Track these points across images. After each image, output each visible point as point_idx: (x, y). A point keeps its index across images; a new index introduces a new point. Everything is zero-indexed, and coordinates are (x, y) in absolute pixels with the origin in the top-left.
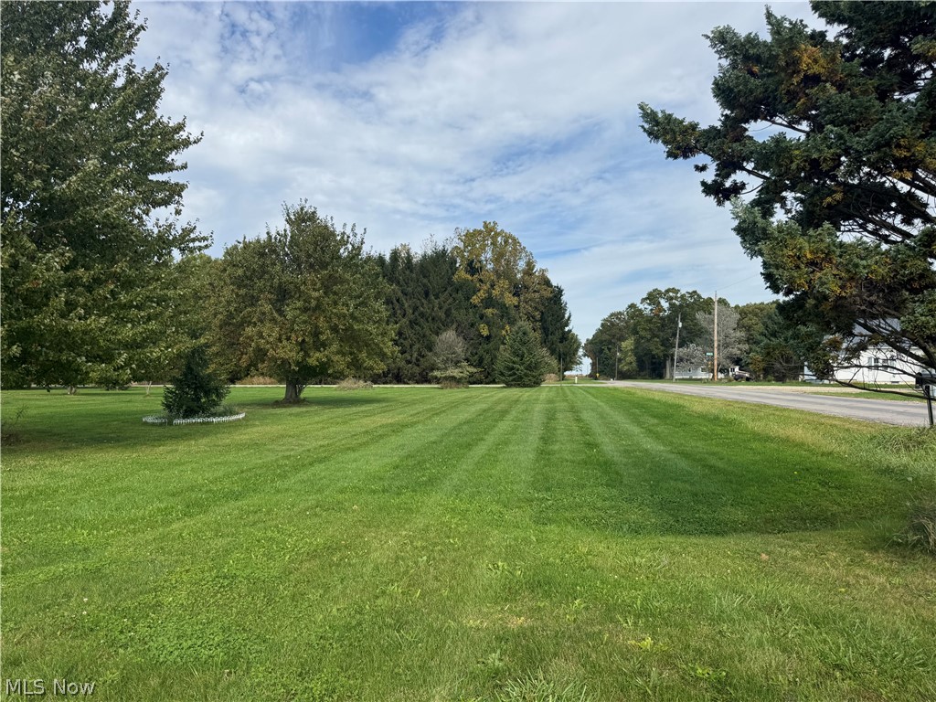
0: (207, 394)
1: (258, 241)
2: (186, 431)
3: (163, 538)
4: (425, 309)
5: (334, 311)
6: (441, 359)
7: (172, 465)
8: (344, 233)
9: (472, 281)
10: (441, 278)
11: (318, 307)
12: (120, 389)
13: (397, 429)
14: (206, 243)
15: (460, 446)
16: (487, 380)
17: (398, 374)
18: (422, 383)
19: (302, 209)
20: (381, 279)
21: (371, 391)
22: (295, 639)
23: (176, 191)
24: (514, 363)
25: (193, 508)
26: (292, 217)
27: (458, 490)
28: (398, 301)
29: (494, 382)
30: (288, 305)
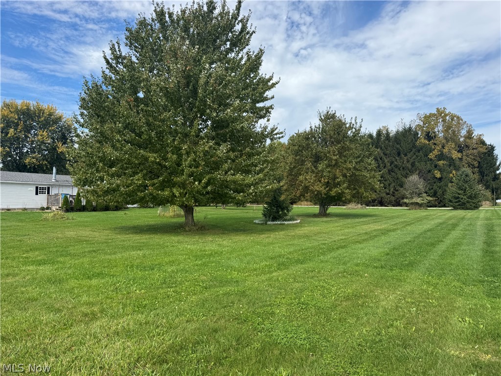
0: (283, 209)
1: (305, 132)
2: (273, 228)
3: (270, 279)
4: (399, 163)
5: (345, 166)
6: (409, 192)
7: (269, 244)
8: (351, 123)
9: (429, 144)
10: (408, 144)
11: (336, 164)
12: (242, 207)
13: (385, 232)
14: (282, 135)
15: (428, 245)
16: (440, 205)
17: (381, 200)
18: (396, 206)
19: (328, 113)
20: (371, 146)
21: (365, 210)
22: (345, 343)
23: (268, 110)
24: (459, 194)
25: (282, 266)
26: (323, 117)
27: (429, 271)
28: (381, 159)
29: (444, 206)
30: (320, 164)
